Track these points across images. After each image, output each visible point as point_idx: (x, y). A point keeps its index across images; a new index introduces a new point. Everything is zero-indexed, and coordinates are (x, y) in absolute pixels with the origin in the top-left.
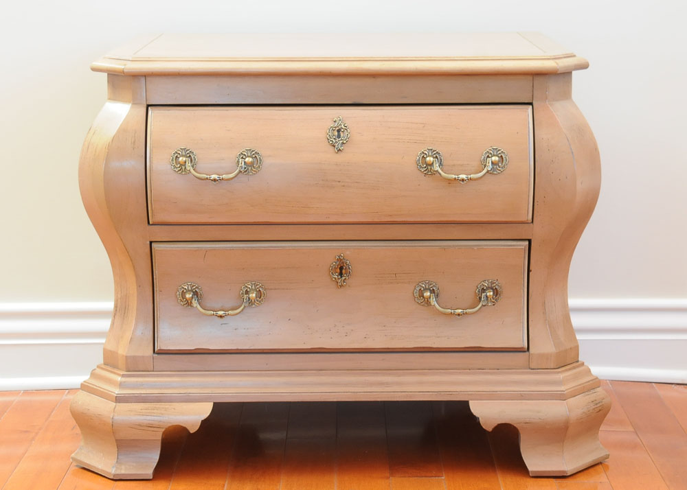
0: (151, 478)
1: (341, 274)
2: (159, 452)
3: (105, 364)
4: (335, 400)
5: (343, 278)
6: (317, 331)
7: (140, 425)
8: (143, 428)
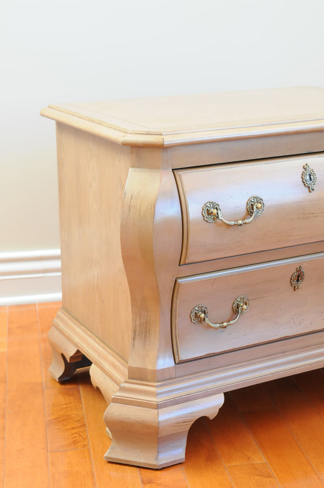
0: (184, 461)
1: (298, 280)
2: (186, 440)
3: (129, 379)
4: (299, 373)
5: (299, 283)
6: (281, 325)
7: (178, 423)
8: (179, 425)
